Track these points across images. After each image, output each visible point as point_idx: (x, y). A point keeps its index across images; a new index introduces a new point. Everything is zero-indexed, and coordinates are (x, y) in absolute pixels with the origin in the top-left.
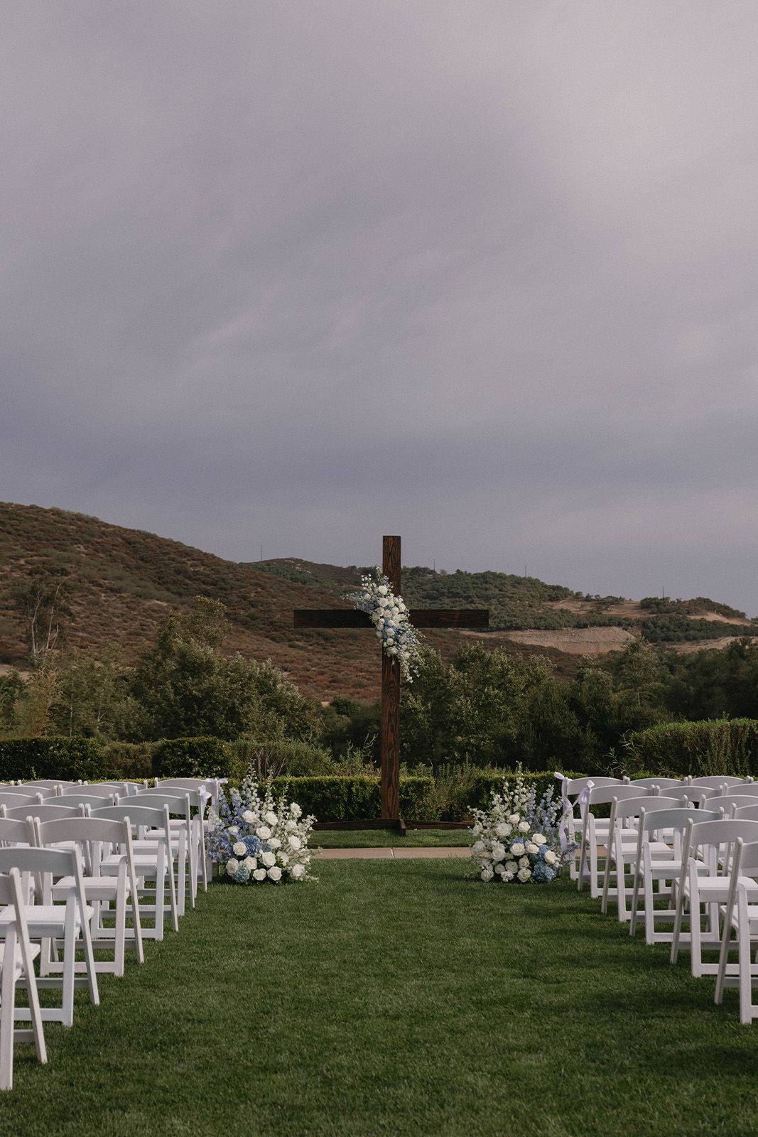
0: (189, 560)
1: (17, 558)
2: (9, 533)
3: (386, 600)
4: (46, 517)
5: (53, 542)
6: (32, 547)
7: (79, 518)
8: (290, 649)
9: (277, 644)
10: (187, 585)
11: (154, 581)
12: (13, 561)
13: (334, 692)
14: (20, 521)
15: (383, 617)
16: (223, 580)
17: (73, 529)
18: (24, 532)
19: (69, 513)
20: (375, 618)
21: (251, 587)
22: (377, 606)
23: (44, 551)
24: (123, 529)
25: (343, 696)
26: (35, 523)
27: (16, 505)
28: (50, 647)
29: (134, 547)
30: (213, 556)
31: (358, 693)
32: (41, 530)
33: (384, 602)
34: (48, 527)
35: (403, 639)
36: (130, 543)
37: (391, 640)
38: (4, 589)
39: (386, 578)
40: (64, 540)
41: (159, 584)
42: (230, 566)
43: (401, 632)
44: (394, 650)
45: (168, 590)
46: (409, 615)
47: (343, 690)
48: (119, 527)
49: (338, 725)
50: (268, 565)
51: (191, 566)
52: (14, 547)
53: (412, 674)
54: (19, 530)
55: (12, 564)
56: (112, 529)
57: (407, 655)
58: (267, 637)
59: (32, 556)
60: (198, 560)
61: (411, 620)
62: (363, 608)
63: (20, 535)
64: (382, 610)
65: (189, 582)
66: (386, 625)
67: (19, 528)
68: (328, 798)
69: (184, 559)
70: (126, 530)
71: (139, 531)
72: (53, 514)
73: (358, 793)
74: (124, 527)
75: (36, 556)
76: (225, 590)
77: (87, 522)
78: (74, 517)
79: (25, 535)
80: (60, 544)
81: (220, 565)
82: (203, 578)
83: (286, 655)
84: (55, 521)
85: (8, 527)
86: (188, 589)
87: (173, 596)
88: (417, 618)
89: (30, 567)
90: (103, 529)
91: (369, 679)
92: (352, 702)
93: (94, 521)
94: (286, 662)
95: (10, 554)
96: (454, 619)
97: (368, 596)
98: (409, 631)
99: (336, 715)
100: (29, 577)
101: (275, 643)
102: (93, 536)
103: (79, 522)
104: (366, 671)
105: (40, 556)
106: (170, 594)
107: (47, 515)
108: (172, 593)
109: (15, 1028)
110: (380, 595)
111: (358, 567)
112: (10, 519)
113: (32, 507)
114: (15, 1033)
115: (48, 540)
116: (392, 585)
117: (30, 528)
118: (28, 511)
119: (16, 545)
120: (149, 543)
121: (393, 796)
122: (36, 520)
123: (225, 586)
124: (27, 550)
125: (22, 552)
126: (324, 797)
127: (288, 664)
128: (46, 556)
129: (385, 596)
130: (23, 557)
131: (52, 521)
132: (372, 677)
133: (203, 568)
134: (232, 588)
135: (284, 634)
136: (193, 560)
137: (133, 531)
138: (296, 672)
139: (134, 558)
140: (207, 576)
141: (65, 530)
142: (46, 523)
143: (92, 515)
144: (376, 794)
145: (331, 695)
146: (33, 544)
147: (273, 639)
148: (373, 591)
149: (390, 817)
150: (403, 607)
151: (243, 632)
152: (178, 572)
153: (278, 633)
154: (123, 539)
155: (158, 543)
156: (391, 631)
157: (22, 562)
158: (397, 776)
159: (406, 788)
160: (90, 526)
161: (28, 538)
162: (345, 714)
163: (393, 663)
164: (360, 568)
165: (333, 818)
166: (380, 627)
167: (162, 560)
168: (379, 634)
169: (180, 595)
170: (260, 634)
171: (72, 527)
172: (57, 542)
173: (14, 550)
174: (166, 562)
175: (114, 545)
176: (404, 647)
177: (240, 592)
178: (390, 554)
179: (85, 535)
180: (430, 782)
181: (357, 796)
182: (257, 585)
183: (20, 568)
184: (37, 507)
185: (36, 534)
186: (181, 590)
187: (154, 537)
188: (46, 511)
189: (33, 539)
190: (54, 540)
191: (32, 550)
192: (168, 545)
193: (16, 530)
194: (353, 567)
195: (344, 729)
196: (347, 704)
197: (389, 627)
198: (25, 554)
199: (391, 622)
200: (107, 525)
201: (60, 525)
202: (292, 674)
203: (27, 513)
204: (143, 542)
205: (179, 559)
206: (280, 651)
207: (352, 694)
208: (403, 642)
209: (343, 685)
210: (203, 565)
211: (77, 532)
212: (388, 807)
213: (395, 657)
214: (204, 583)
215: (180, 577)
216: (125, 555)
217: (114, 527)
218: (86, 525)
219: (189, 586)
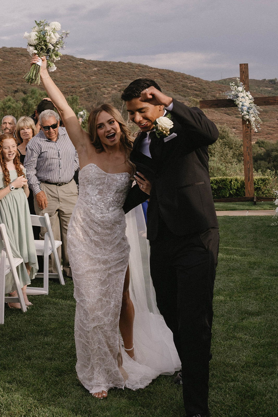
0: (188, 81)
1: (114, 85)
2: (110, 74)
3: (242, 94)
4: (125, 66)
5: (129, 77)
6: (120, 80)
7: (139, 66)
8: (235, 118)
9: (230, 117)
10: (188, 92)
11: (173, 91)
12: (112, 86)
13: (257, 137)
14: (115, 69)
15: (241, 102)
16: (204, 89)
17: (137, 71)
18: (117, 73)
19: (135, 64)
20: (237, 102)
21: (217, 91)
22: (238, 97)
23: (125, 81)
24: (159, 69)
25: (261, 139)
26: (121, 69)
27: (113, 62)
28: (129, 122)
29: (164, 77)
30: (199, 79)
31: (269, 137)
32: (124, 72)
33: (241, 95)
34: (127, 70)
35: (251, 111)
36: (162, 75)
37: (245, 112)
38: (109, 98)
39: (241, 83)
40: (133, 76)
41: (176, 92)
42: (207, 82)
43: (250, 108)
44: (247, 117)
45: (180, 95)
46: (254, 100)
47: (262, 136)
48: (157, 68)
49: (259, 152)
50: (225, 81)
51: (190, 83)
52: (113, 80)
53: (257, 127)
54: (114, 73)
55: (112, 87)
56: (154, 70)
57: (254, 119)
58: (225, 113)
59: (120, 84)
60: (192, 81)
61: (255, 102)
62: (231, 98)
63: (115, 75)
64: (240, 98)
65: (188, 90)
66: (242, 105)
67: (114, 72)
68: (220, 187)
69: (186, 81)
70: (160, 70)
71: (166, 70)
72: (129, 65)
73: (234, 185)
74: (159, 68)
75: (121, 83)
76: (205, 93)
77: (143, 67)
78: (137, 66)
79: (117, 74)
80: (132, 78)
81: (202, 82)
82: (195, 89)
83: (234, 121)
84: (129, 68)
85: (110, 72)
86: (188, 94)
87: (182, 97)
88: (258, 101)
89: (119, 88)
90: (150, 70)
91: (274, 131)
92: (266, 142)
93: (146, 66)
94: (234, 124)
95: (111, 83)
96: (276, 101)
97: (233, 93)
98: (254, 108)
99: (258, 148)
100: (119, 93)
101: (229, 116)
102: (146, 73)
103: (139, 68)
104: (272, 127)
105: (123, 83)
106: (180, 96)
107: (126, 65)
108: (181, 96)
109: (5, 296)
110: (239, 92)
111: (267, 79)
112: (110, 68)
113: (119, 62)
114: (5, 298)
115: (127, 76)
116: (244, 86)
117: (119, 72)
118: (118, 64)
119: (114, 79)
120: (170, 74)
121: (251, 185)
122: (122, 68)
123: (205, 92)
124: (118, 81)
125: (116, 82)
126: (219, 187)
127: (235, 126)
128: (126, 83)
129: (241, 92)
130: (116, 84)
131: (128, 68)
132: (275, 130)
133: (195, 84)
134: (208, 92)
135: (233, 112)
136: (190, 81)
137: (163, 70)
138: (239, 129)
139: (164, 81)
140: (197, 87)
141: (134, 71)
142: (126, 69)
143: (145, 64)
144: (243, 185)
145: (255, 139)
146: (121, 78)
147: (228, 114)
148: (236, 90)
149: (250, 195)
150: (251, 97)
151: (214, 112)
152: (184, 87)
153: (230, 112)
154: (159, 73)
155: (174, 74)
156: (245, 108)
157: (116, 86)
158: (252, 175)
159: (258, 182)
160: (144, 69)
161: (118, 76)
162: (262, 147)
163: (247, 123)
164: (268, 80)
165: (224, 197)
166: (240, 106)
167: (176, 82)
168: (240, 110)
169: (185, 97)
170: (222, 113)
171: (137, 70)
172: (131, 77)
173: (113, 81)
174: (178, 82)
175: (155, 76)
176: (252, 115)
177: (212, 94)
178: (243, 72)
179: (142, 73)
180: (269, 179)
181: (234, 186)
182: (220, 90)
183: (115, 89)
184: (122, 62)
185: (121, 74)
186: (186, 95)
187: (172, 72)
188: (125, 64)
189: (120, 76)
190: (129, 76)
191: (120, 81)
192: (179, 75)
193: (113, 73)
194: (265, 80)
195: (262, 154)
196: (263, 142)
197: (244, 106)
198: (117, 83)
199: (245, 104)
200: (152, 68)
201: (131, 69)
202: (237, 130)
203: (117, 65)
204: (168, 74)
205: (184, 81)
206: (231, 120)
207: (266, 138)
208: (251, 113)
209: (261, 134)
210: (195, 83)
211: (139, 72)
212: (248, 191)
213: (248, 120)
214: (195, 90)
215: (185, 89)
216: (160, 80)
217: (155, 68)
218: (143, 68)
219: (189, 93)
